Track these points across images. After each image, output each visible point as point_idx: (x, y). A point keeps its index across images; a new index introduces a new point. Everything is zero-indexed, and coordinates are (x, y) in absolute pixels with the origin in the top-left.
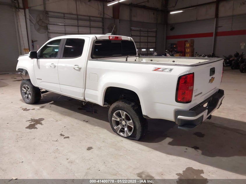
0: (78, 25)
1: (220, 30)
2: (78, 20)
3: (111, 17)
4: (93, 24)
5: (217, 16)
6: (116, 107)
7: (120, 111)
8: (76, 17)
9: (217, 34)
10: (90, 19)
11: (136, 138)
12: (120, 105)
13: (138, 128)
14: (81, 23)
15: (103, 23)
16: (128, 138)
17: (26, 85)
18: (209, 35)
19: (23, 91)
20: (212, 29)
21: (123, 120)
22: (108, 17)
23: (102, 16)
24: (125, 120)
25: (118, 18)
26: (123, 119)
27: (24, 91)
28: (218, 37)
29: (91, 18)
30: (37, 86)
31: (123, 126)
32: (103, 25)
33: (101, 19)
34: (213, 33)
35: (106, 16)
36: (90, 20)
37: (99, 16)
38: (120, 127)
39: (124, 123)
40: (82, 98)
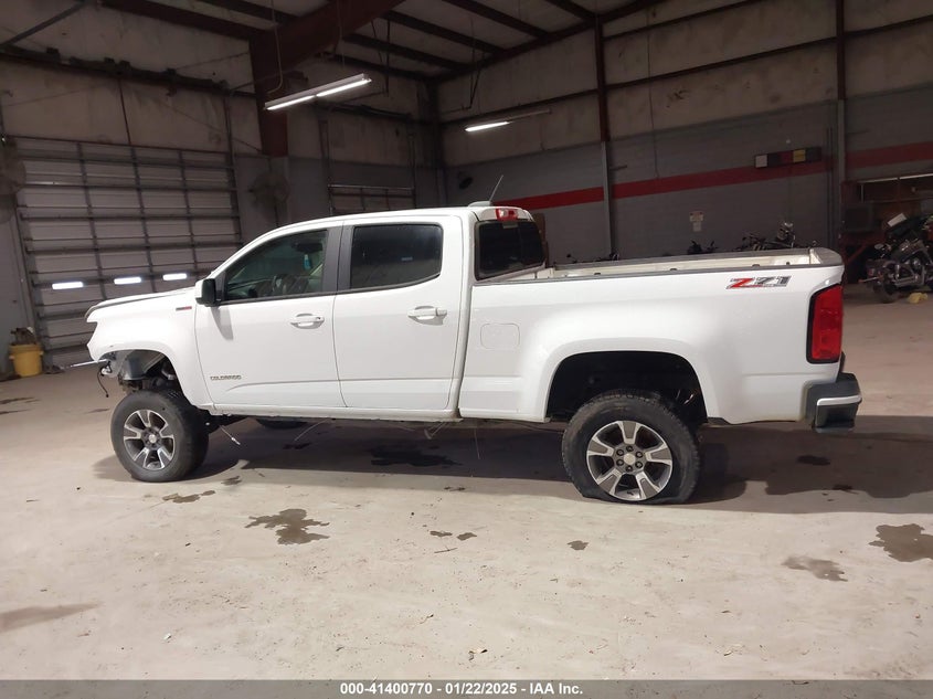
0: (138, 184)
1: (621, 178)
2: (135, 165)
3: (255, 152)
4: (193, 177)
5: (606, 135)
6: (598, 413)
7: (619, 423)
8: (125, 152)
9: (616, 193)
10: (181, 160)
11: (676, 495)
12: (617, 404)
13: (686, 463)
14: (149, 175)
15: (233, 171)
16: (654, 500)
17: (149, 412)
18: (592, 195)
19: (125, 438)
20: (595, 176)
21: (630, 448)
22: (244, 149)
23: (224, 147)
24: (637, 449)
25: (284, 151)
26: (630, 446)
27: (135, 435)
28: (620, 202)
29: (187, 157)
30: (211, 404)
31: (629, 468)
32: (233, 182)
33: (221, 159)
34: (602, 188)
35: (239, 148)
36: (182, 165)
37: (211, 146)
38: (616, 473)
39: (629, 459)
40: (449, 410)
